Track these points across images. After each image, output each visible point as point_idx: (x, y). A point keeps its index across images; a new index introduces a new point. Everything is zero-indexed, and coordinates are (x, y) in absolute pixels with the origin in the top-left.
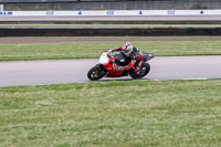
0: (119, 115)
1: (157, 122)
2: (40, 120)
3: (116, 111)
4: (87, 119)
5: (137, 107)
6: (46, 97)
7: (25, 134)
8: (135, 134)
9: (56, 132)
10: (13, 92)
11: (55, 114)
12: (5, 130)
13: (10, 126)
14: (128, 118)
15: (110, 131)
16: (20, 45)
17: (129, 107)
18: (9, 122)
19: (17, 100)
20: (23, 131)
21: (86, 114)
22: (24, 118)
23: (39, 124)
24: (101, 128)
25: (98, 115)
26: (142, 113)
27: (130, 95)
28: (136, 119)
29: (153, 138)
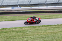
0: (50, 34)
1: (60, 35)
2: (29, 35)
3: (49, 33)
4: (42, 35)
5: (55, 31)
6: (31, 30)
7: (26, 39)
8: (54, 39)
9: (33, 39)
10: (22, 28)
11: (33, 34)
12: (20, 38)
13: (22, 37)
14: (52, 34)
15: (48, 38)
16: (23, 16)
17: (52, 32)
18: (21, 36)
19: (23, 30)
20: (25, 38)
21: (41, 34)
22: (25, 35)
23: (29, 37)
24: (45, 37)
25: (44, 34)
26: (56, 33)
27: (53, 28)
28: (54, 35)
29: (59, 39)
